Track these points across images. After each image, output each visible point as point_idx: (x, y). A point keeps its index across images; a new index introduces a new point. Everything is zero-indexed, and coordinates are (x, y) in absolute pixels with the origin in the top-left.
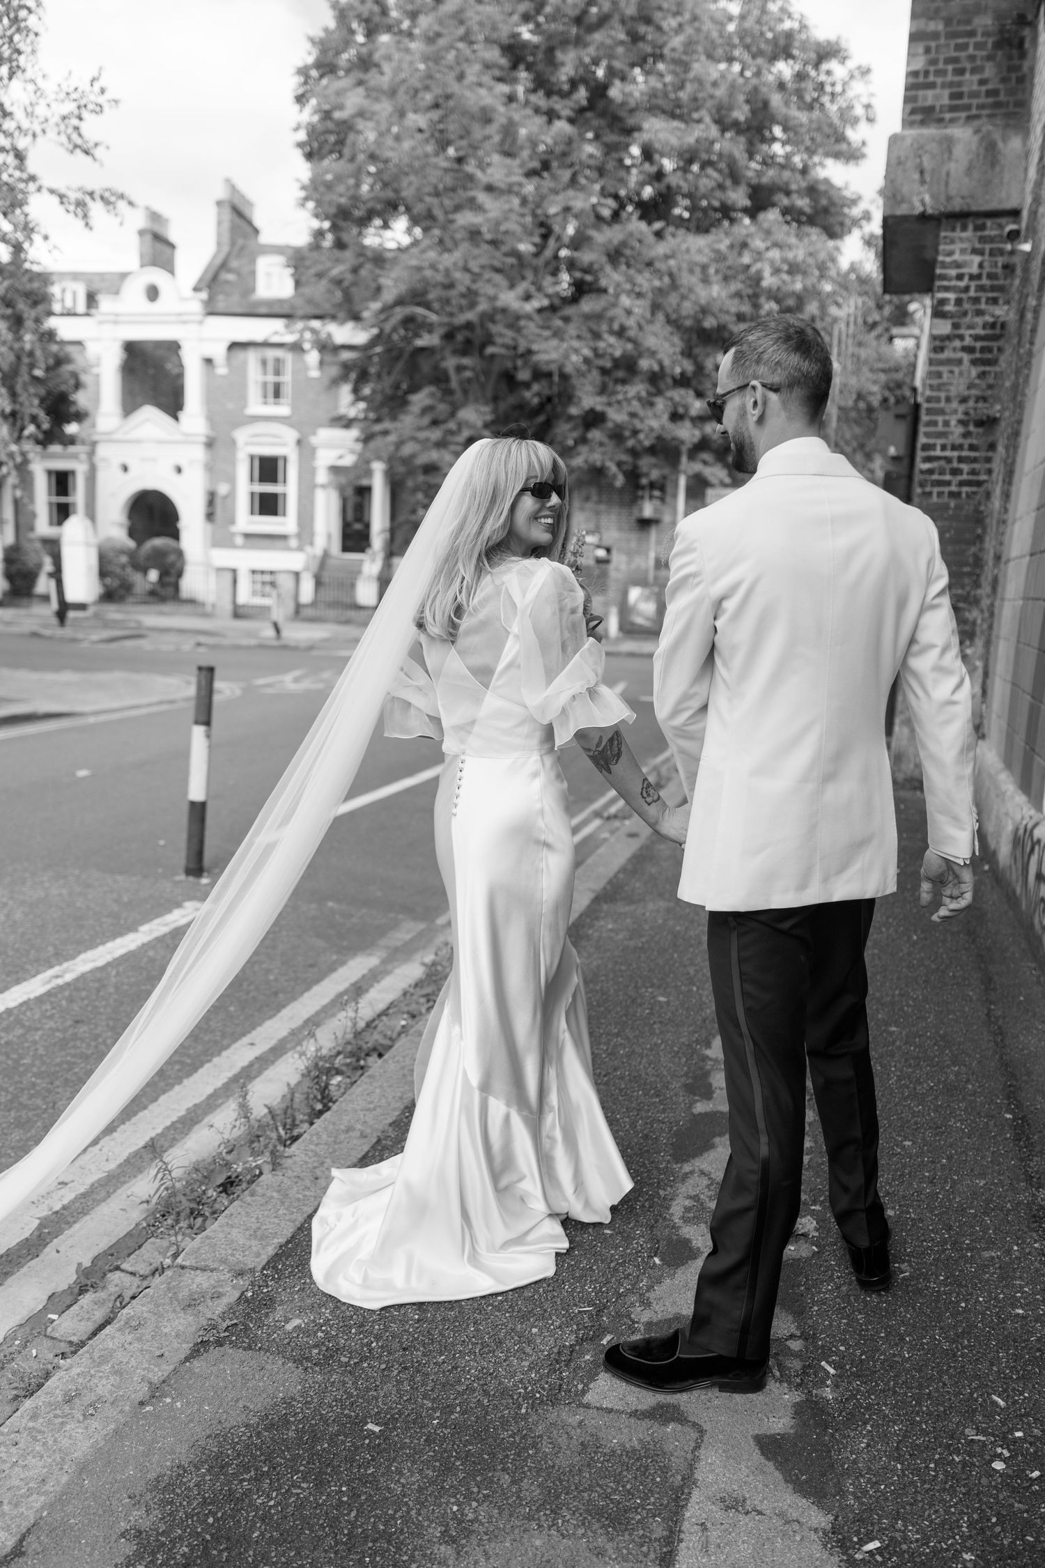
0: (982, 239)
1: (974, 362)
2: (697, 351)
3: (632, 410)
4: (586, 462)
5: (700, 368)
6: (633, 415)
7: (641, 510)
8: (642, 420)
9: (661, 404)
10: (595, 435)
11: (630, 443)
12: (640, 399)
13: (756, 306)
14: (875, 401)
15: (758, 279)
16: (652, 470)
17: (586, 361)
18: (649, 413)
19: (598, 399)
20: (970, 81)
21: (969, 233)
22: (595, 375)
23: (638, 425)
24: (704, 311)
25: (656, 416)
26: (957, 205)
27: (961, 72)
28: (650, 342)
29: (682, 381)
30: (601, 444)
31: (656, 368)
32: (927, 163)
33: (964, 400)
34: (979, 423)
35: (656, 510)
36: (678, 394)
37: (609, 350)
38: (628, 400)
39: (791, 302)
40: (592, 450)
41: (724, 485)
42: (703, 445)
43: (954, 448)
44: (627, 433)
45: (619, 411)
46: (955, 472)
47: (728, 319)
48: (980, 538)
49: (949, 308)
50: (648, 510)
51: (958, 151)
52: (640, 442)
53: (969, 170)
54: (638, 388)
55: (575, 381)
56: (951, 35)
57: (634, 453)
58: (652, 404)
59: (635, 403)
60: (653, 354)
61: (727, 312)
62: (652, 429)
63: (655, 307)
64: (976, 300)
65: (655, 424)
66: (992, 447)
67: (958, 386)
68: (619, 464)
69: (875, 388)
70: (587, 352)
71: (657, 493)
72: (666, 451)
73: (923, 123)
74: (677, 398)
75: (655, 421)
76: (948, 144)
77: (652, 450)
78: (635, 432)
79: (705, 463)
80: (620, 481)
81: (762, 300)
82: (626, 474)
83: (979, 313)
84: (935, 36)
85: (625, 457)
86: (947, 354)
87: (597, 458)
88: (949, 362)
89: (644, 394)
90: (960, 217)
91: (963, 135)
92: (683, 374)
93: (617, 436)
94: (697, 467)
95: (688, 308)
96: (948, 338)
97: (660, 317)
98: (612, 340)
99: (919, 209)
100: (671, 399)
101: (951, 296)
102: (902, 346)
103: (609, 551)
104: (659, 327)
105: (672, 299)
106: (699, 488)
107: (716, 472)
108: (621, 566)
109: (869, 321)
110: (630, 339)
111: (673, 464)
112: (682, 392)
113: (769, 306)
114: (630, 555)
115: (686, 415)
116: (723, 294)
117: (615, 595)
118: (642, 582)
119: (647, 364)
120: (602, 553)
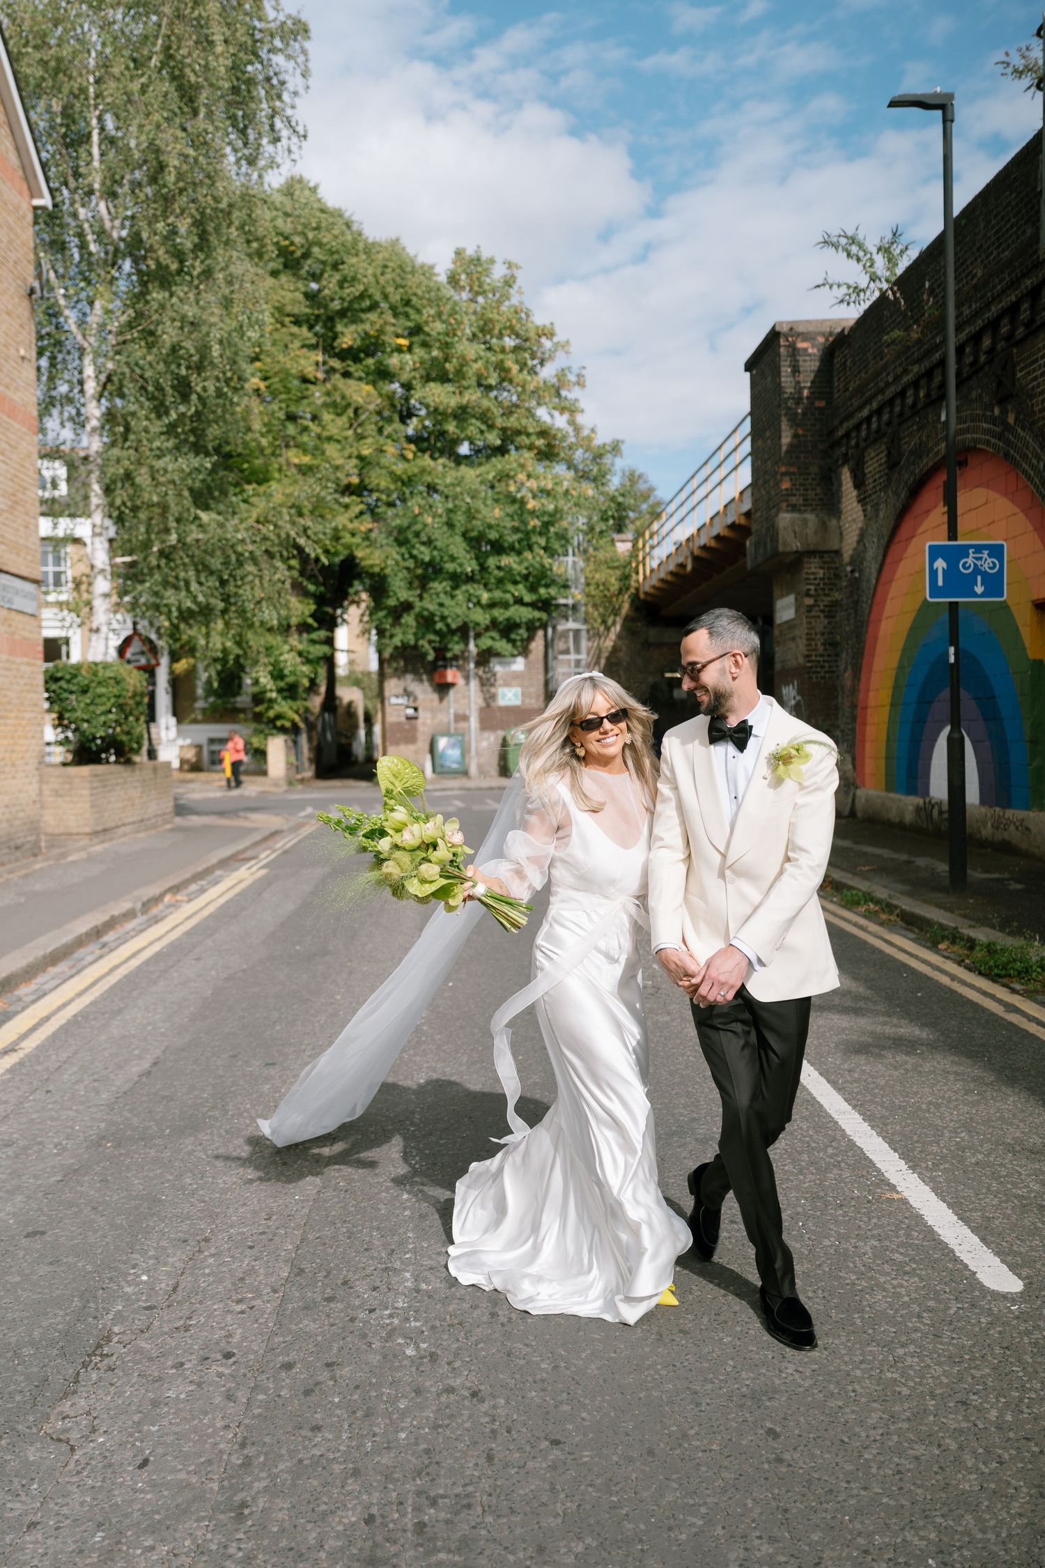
0: (824, 562)
1: (826, 617)
2: (481, 555)
3: (441, 601)
4: (401, 642)
5: (483, 568)
6: (441, 605)
7: (444, 676)
8: (448, 609)
9: (460, 596)
10: (409, 619)
11: (440, 626)
12: (446, 593)
13: (525, 523)
14: (614, 589)
15: (522, 502)
16: (454, 645)
17: (397, 563)
18: (453, 603)
19: (411, 593)
20: (811, 494)
21: (817, 560)
22: (405, 575)
23: (446, 613)
24: (489, 526)
25: (458, 605)
26: (812, 548)
27: (806, 490)
28: (453, 550)
29: (471, 578)
30: (412, 627)
31: (456, 569)
32: (797, 529)
33: (823, 634)
34: (830, 645)
35: (455, 676)
36: (469, 587)
37: (420, 556)
38: (438, 594)
40: (405, 632)
42: (494, 623)
43: (821, 655)
44: (437, 619)
46: (822, 667)
47: (504, 533)
48: (836, 697)
49: (812, 592)
50: (449, 676)
51: (810, 524)
52: (448, 626)
53: (816, 533)
54: (437, 586)
55: (391, 579)
56: (800, 474)
57: (441, 634)
58: (452, 596)
59: (442, 595)
60: (453, 559)
61: (505, 527)
62: (456, 615)
63: (450, 524)
64: (823, 589)
65: (459, 611)
66: (837, 655)
67: (819, 628)
68: (430, 642)
70: (397, 557)
71: (455, 663)
72: (464, 631)
73: (792, 511)
74: (472, 591)
75: (457, 609)
76: (805, 521)
77: (454, 632)
78: (443, 618)
79: (492, 638)
80: (431, 656)
81: (528, 518)
82: (434, 648)
83: (826, 595)
84: (794, 474)
85: (434, 638)
86: (813, 613)
87: (410, 638)
88: (814, 617)
89: (448, 589)
90: (811, 553)
91: (811, 517)
92: (473, 572)
93: (426, 622)
94: (486, 642)
95: (476, 524)
96: (813, 606)
97: (457, 530)
98: (423, 548)
99: (795, 549)
100: (467, 591)
101: (812, 587)
102: (623, 548)
103: (416, 709)
104: (459, 539)
105: (460, 518)
106: (485, 658)
107: (502, 645)
108: (426, 721)
109: (598, 529)
110: (435, 548)
111: (465, 639)
112: (475, 586)
113: (534, 523)
114: (433, 711)
115: (478, 603)
116: (502, 514)
117: (423, 744)
118: (447, 733)
119: (450, 567)
120: (410, 712)
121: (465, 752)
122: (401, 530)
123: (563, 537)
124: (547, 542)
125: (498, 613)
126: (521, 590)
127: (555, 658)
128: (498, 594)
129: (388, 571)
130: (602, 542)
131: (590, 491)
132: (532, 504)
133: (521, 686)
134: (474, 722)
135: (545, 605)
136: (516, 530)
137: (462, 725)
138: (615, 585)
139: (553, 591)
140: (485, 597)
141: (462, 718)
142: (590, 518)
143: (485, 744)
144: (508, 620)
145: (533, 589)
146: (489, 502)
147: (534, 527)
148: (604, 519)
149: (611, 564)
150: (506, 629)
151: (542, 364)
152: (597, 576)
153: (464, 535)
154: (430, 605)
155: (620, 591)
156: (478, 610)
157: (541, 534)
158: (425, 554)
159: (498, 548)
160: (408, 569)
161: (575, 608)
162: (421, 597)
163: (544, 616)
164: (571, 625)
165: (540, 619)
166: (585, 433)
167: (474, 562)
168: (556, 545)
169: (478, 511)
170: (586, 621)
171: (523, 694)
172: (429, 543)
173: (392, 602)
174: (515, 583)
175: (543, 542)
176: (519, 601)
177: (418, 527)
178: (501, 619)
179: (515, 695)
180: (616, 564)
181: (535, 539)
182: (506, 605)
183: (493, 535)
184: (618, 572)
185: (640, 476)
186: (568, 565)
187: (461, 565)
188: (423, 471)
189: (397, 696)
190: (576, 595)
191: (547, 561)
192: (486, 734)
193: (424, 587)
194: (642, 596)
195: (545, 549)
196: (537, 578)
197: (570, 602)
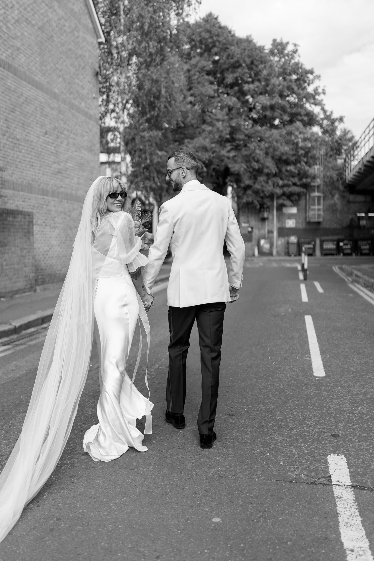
2: (279, 166)
4: (247, 201)
5: (280, 171)
6: (262, 186)
7: (263, 215)
8: (265, 188)
9: (270, 183)
10: (249, 192)
11: (262, 195)
12: (264, 181)
13: (298, 152)
14: (335, 179)
15: (297, 144)
16: (268, 202)
17: (245, 169)
18: (267, 185)
19: (251, 181)
22: (248, 174)
23: (264, 189)
24: (283, 154)
25: (269, 186)
28: (268, 164)
29: (275, 175)
30: (251, 195)
31: (269, 172)
35: (268, 215)
36: (275, 179)
37: (254, 167)
38: (261, 182)
39: (307, 150)
40: (248, 197)
41: (291, 206)
42: (284, 194)
44: (260, 192)
45: (258, 185)
47: (289, 156)
50: (266, 215)
52: (265, 194)
54: (262, 179)
55: (242, 176)
57: (262, 198)
58: (267, 183)
60: (267, 167)
61: (289, 154)
62: (269, 190)
63: (267, 154)
68: (258, 201)
69: (335, 175)
70: (245, 167)
71: (268, 209)
72: (271, 197)
75: (269, 188)
77: (268, 197)
78: (263, 191)
79: (284, 200)
80: (258, 207)
81: (299, 150)
82: (260, 204)
85: (259, 199)
87: (250, 199)
89: (266, 180)
92: (276, 173)
93: (257, 193)
94: (281, 201)
95: (277, 153)
97: (269, 156)
98: (255, 164)
100: (273, 181)
102: (340, 161)
103: (252, 228)
104: (270, 159)
105: (271, 150)
106: (280, 207)
107: (287, 202)
108: (256, 233)
109: (329, 154)
110: (261, 163)
111: (272, 200)
112: (277, 178)
113: (302, 152)
114: (259, 229)
115: (278, 185)
116: (288, 149)
117: (254, 242)
118: (264, 238)
119: (266, 171)
120: (250, 229)
121: (272, 245)
122: (246, 156)
123: (314, 157)
124: (307, 159)
125: (285, 189)
126: (296, 180)
127: (309, 208)
128: (286, 182)
129: (241, 173)
130: (331, 160)
131: (327, 138)
132: (301, 144)
133: (296, 219)
134: (275, 234)
135: (306, 186)
136: (293, 155)
137: (271, 235)
138: (335, 177)
139: (309, 180)
140: (281, 183)
141: (271, 232)
142: (326, 150)
143: (280, 243)
144: (291, 192)
145: (301, 179)
146: (284, 144)
147: (302, 154)
148: (332, 150)
149: (335, 168)
150: (289, 196)
151: (309, 85)
152: (328, 174)
153: (272, 158)
154: (257, 186)
155: (338, 180)
156: (278, 188)
157: (304, 157)
158: (256, 165)
159: (287, 162)
160: (250, 172)
161: (318, 187)
162: (254, 183)
163: (305, 190)
164: (316, 194)
165: (303, 192)
166: (328, 113)
167: (276, 169)
168: (311, 161)
169: (278, 148)
170: (323, 193)
171: (296, 222)
172: (258, 161)
173: (242, 185)
174: (293, 177)
175: (305, 160)
176: (295, 184)
177: (253, 155)
178: (287, 192)
179: (293, 223)
180: (336, 169)
181: (302, 158)
182: (288, 186)
183: (284, 157)
184: (337, 172)
185: (349, 131)
186: (316, 169)
187: (271, 170)
188: (257, 131)
189: (245, 223)
190: (318, 181)
191: (307, 168)
192: (280, 239)
193: (256, 179)
194: (347, 182)
195: (306, 163)
196: (302, 175)
197: (316, 184)
